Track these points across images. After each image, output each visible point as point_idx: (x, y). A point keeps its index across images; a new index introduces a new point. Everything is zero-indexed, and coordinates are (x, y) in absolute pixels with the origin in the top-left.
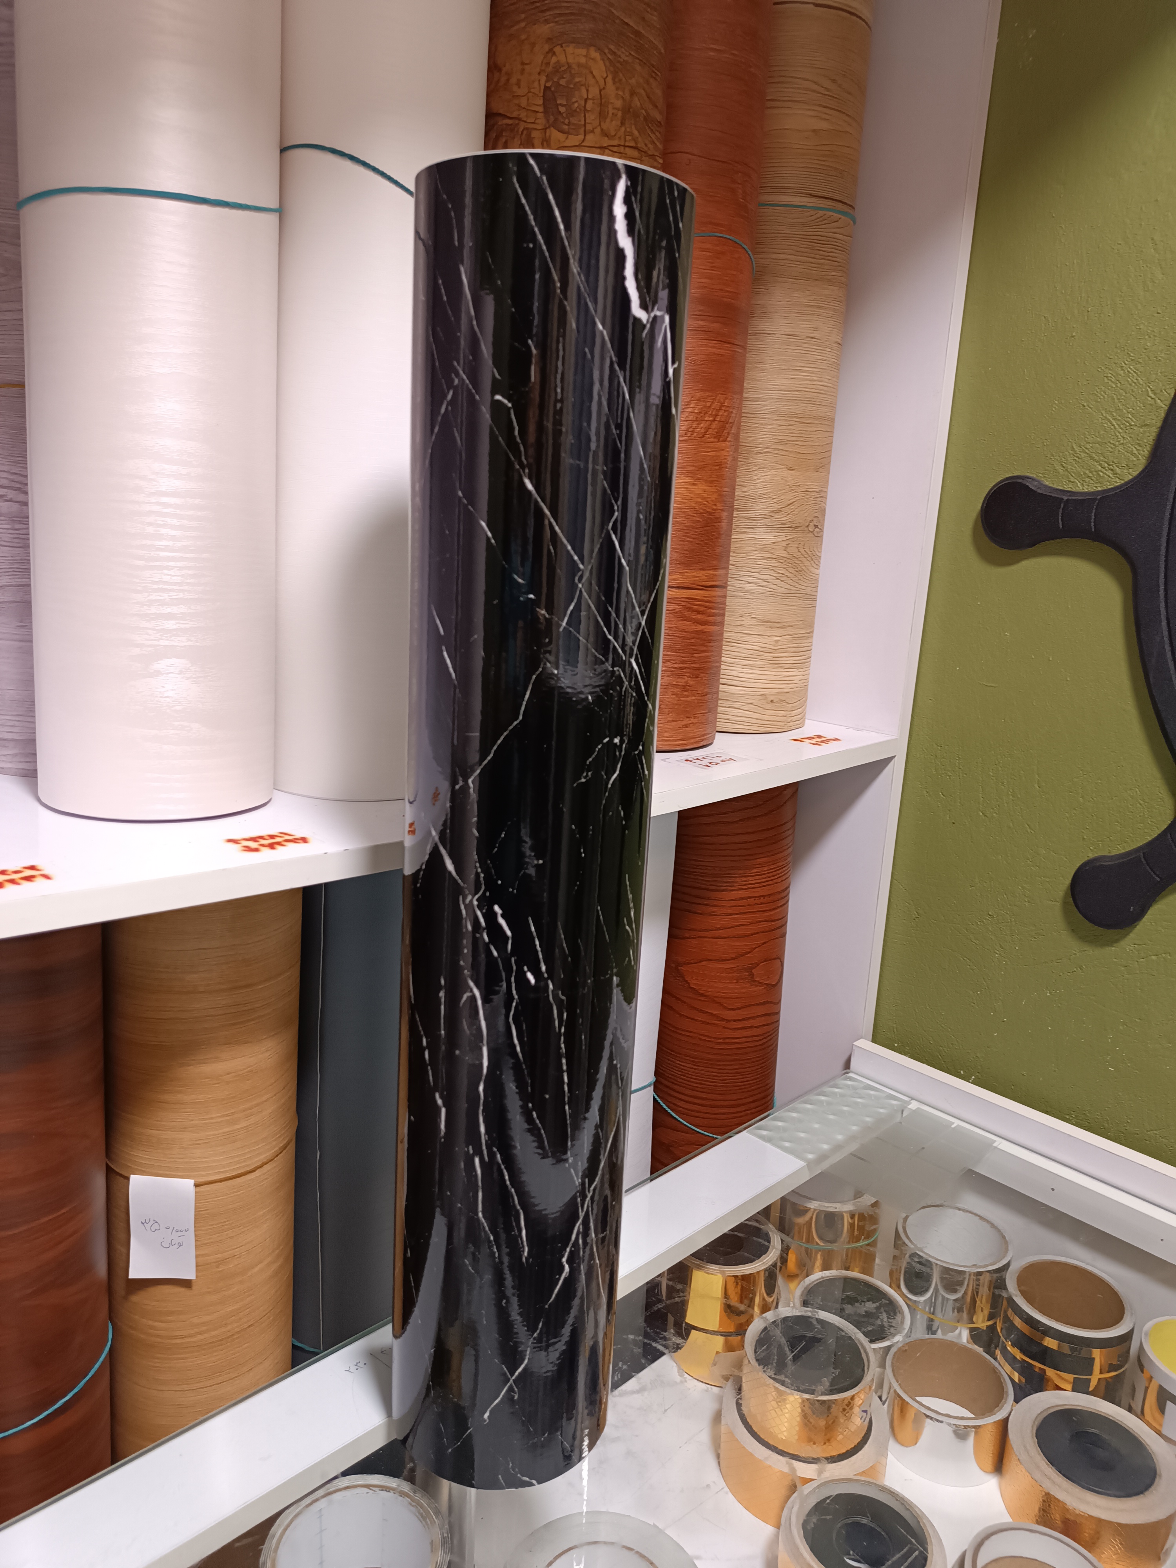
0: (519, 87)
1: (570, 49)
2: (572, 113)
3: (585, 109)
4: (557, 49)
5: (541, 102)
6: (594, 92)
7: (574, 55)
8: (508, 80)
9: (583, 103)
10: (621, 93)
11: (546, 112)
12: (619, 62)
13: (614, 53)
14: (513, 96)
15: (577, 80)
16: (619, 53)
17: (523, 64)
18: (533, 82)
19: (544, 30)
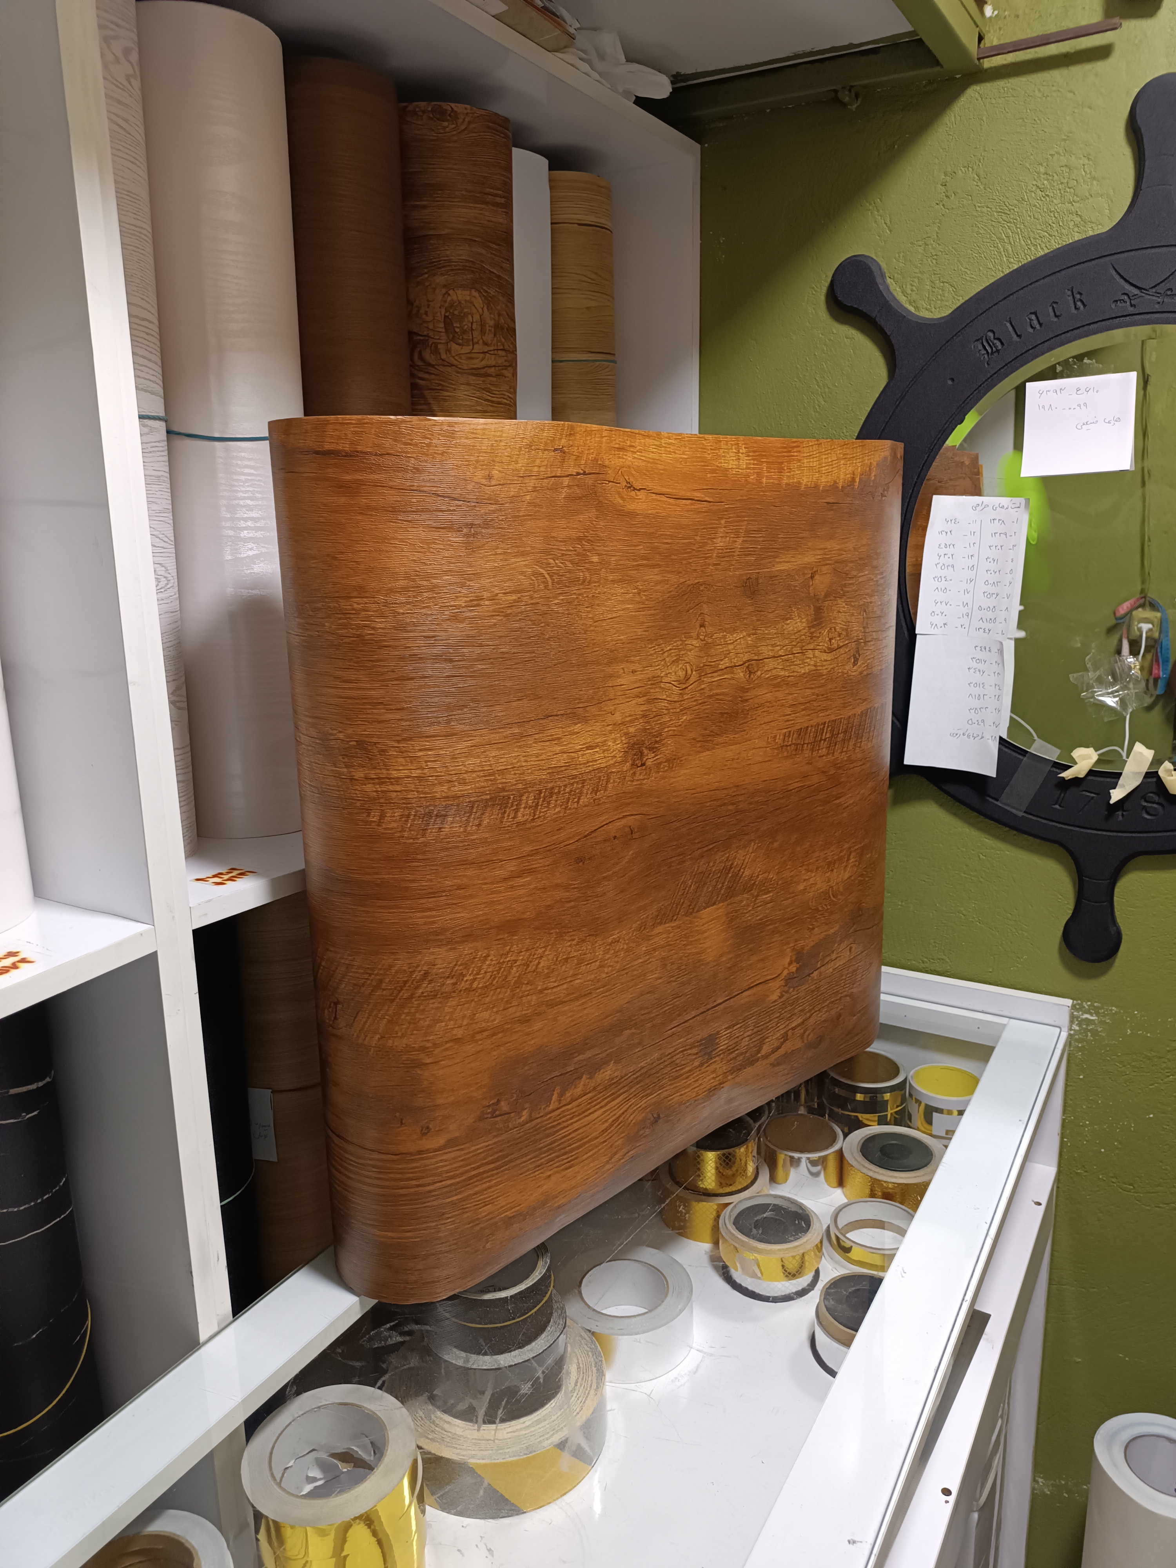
0: (427, 316)
1: (459, 292)
2: (464, 332)
3: (472, 330)
4: (451, 292)
5: (442, 325)
6: (477, 317)
7: (461, 295)
8: (418, 311)
9: (470, 325)
10: (492, 316)
11: (447, 331)
12: (490, 297)
13: (487, 292)
14: (424, 322)
15: (465, 310)
16: (489, 291)
17: (428, 301)
18: (437, 313)
19: (441, 279)
